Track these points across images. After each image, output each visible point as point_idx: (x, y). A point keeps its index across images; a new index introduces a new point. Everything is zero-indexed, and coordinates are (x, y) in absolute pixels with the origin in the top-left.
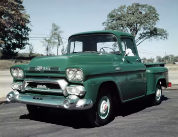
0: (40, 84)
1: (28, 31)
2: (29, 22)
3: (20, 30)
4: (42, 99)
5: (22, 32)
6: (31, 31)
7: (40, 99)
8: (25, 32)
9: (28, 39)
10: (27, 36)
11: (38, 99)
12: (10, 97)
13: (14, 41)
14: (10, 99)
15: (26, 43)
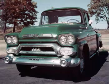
0: (34, 48)
1: (36, 13)
2: (36, 7)
3: (32, 13)
4: (38, 60)
5: (33, 14)
6: (38, 13)
7: (37, 60)
8: (34, 14)
9: (37, 18)
10: (36, 17)
11: (34, 60)
12: (7, 59)
13: (29, 20)
14: (7, 61)
15: (36, 21)
